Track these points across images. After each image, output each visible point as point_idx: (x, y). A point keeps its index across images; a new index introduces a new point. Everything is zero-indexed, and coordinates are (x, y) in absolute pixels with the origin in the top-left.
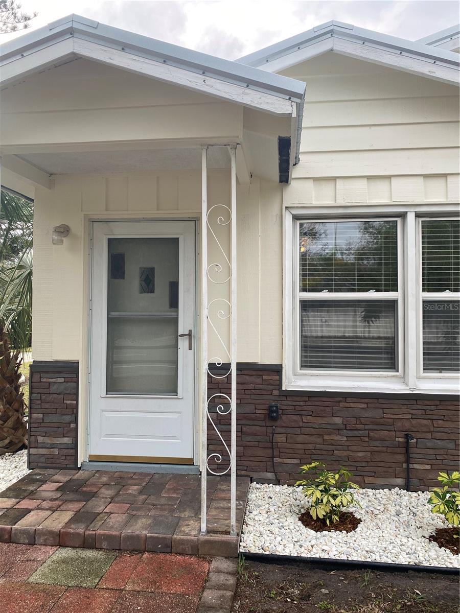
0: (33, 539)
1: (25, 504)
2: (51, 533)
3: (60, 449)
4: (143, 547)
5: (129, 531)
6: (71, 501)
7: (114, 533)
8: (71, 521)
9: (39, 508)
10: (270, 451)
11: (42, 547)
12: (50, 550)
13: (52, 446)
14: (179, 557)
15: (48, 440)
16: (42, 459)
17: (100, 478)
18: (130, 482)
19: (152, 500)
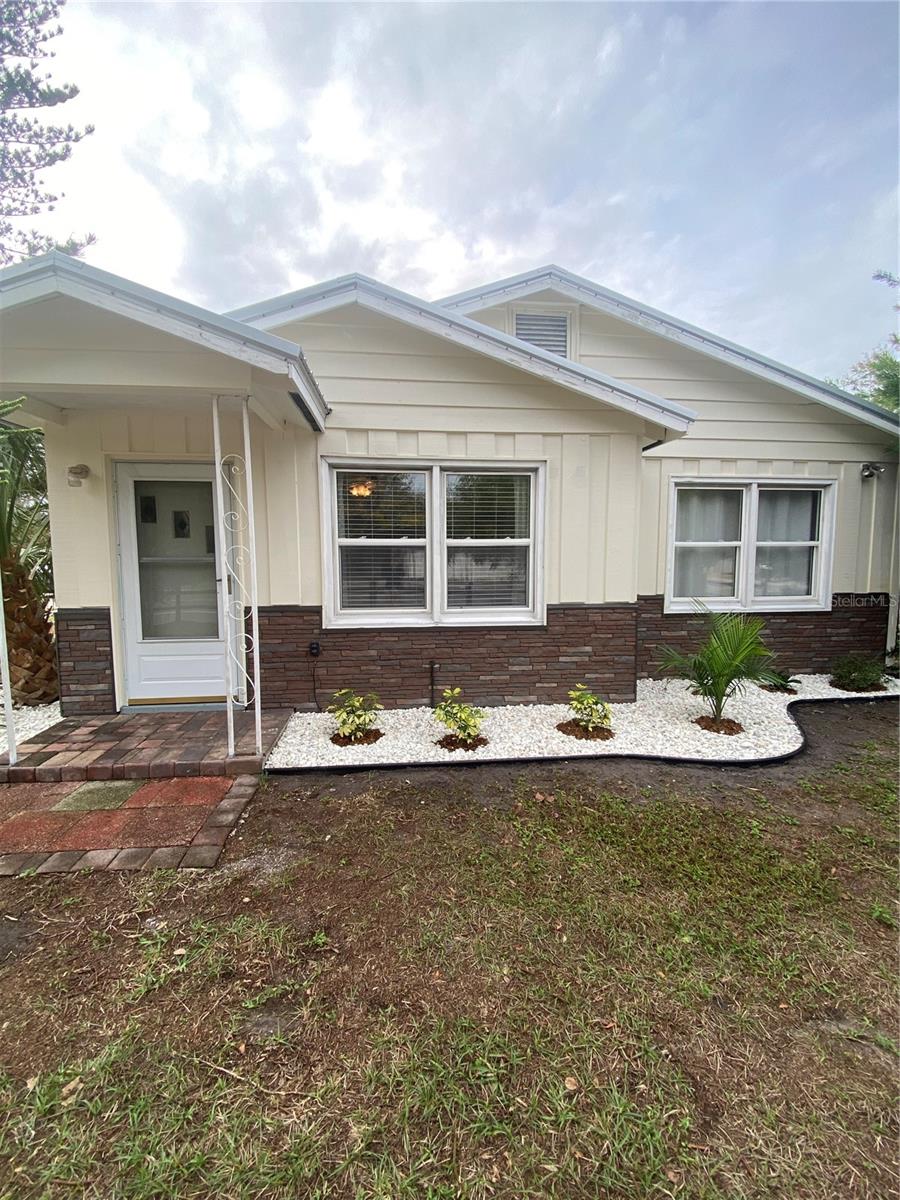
0: (59, 776)
1: (52, 748)
2: (78, 769)
3: (96, 696)
4: (172, 774)
5: (158, 761)
6: (103, 742)
7: (142, 764)
8: (101, 757)
9: (67, 750)
10: (312, 684)
11: (70, 784)
12: (77, 785)
13: (87, 693)
14: (206, 778)
15: (82, 688)
16: (77, 707)
17: (140, 720)
18: (170, 721)
19: (189, 734)
